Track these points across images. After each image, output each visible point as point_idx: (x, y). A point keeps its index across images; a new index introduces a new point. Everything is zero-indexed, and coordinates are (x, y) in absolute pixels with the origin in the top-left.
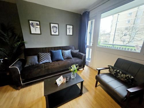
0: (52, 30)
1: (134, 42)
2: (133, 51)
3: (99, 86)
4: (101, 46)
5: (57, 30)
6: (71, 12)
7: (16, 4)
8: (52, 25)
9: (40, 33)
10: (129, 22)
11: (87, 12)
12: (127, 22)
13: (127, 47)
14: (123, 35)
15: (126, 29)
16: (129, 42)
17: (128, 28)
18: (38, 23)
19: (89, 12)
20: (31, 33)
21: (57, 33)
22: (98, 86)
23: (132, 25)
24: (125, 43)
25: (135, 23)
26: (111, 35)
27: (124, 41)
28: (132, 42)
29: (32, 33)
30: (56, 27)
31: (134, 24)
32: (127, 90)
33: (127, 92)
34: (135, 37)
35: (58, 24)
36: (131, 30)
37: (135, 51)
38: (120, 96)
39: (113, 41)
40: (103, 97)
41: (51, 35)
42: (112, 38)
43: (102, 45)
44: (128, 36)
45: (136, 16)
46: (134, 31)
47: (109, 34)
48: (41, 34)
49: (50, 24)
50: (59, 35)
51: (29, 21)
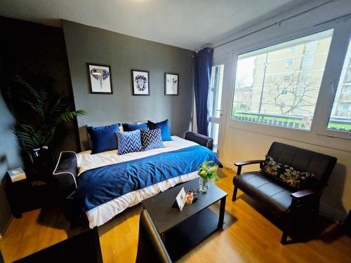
0: (135, 84)
1: (302, 108)
2: (300, 128)
3: (240, 199)
4: (237, 117)
5: (147, 84)
6: (178, 48)
7: (62, 29)
8: (136, 74)
9: (110, 91)
10: (290, 63)
11: (207, 48)
12: (287, 65)
13: (289, 121)
14: (281, 92)
15: (286, 79)
16: (293, 108)
17: (289, 76)
18: (107, 69)
19: (212, 50)
20: (91, 92)
21: (146, 92)
22: (238, 198)
23: (298, 72)
24: (285, 110)
25: (303, 66)
26: (254, 92)
27: (282, 106)
28: (300, 108)
29: (93, 90)
30: (145, 79)
31: (300, 69)
32: (292, 196)
33: (292, 198)
34: (304, 97)
35: (148, 72)
36: (295, 82)
37: (303, 128)
38: (281, 208)
39: (259, 105)
40: (250, 218)
41: (134, 94)
42: (256, 99)
43: (238, 115)
44: (290, 95)
45: (304, 51)
46: (301, 84)
47: (250, 89)
48: (112, 93)
49: (132, 71)
50: (149, 95)
51: (88, 65)
